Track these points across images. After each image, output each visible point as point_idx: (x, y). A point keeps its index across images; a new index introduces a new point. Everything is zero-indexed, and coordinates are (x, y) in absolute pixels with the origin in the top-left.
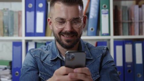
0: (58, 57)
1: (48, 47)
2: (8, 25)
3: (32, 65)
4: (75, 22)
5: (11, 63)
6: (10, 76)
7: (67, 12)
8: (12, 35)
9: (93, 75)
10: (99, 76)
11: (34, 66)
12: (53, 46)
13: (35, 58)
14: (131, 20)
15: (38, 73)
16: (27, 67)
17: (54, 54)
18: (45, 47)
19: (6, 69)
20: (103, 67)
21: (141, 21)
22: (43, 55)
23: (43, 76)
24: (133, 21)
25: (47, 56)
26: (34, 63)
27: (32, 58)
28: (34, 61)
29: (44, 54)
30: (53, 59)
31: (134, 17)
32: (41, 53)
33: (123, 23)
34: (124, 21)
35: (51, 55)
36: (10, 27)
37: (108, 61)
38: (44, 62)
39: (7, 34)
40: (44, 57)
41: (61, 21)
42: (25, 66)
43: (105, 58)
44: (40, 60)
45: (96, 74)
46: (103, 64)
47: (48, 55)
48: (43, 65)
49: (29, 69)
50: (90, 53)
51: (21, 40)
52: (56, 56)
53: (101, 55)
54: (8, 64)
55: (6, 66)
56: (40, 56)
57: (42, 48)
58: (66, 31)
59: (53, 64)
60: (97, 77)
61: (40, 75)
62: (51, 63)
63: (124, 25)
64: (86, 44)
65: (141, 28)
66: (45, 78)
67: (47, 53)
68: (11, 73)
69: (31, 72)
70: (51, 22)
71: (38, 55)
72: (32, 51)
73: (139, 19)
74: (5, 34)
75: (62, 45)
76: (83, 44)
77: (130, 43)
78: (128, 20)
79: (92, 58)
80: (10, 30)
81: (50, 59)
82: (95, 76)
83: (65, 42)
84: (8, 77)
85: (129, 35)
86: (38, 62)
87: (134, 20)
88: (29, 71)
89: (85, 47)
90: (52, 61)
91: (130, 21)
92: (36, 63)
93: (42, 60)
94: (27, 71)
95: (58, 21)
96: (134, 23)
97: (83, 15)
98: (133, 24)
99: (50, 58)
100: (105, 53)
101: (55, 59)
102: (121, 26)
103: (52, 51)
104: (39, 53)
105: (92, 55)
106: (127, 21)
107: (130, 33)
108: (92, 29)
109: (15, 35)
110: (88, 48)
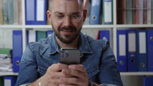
0: (58, 51)
1: (47, 41)
2: (7, 13)
3: (31, 59)
4: (74, 17)
5: (11, 52)
6: (11, 65)
7: (66, 7)
8: (12, 23)
9: (93, 70)
10: (98, 71)
11: (33, 61)
12: (52, 39)
13: (34, 52)
14: (135, 7)
15: (37, 68)
16: (26, 62)
17: (53, 48)
18: (44, 41)
19: (6, 58)
20: (103, 62)
21: (145, 9)
22: (42, 49)
23: (42, 71)
24: (137, 9)
25: (46, 50)
26: (33, 57)
27: (31, 52)
28: (33, 56)
29: (43, 47)
30: (52, 54)
31: (138, 5)
32: (40, 48)
33: (127, 11)
34: (128, 9)
35: (51, 48)
36: (9, 15)
37: (108, 56)
38: (43, 56)
39: (7, 22)
40: (43, 51)
41: (60, 16)
42: (23, 61)
43: (105, 53)
44: (39, 55)
45: (96, 69)
46: (103, 59)
47: (48, 48)
48: (42, 60)
49: (27, 64)
50: (91, 47)
51: (22, 28)
52: (55, 50)
53: (101, 49)
54: (9, 53)
55: (6, 55)
56: (39, 50)
57: (41, 42)
58: (65, 26)
59: (53, 58)
60: (97, 72)
61: (39, 70)
62: (50, 58)
63: (128, 12)
64: (86, 37)
65: (145, 16)
66: (44, 72)
67: (46, 46)
68: (12, 62)
69: (30, 66)
70: (50, 15)
71: (36, 49)
72: (31, 45)
73: (144, 7)
74: (5, 22)
75: (61, 40)
76: (83, 37)
77: (133, 32)
78: (132, 7)
79: (92, 52)
80: (10, 18)
81: (50, 54)
82: (94, 71)
83: (64, 37)
84: (9, 66)
85: (133, 23)
86: (37, 57)
87: (138, 7)
88: (27, 66)
89: (85, 41)
90: (51, 55)
91: (134, 9)
92: (35, 58)
93: (41, 54)
94: (26, 66)
95: (56, 15)
96: (138, 10)
97: (84, 8)
98: (137, 12)
99: (49, 52)
100: (105, 48)
101: (54, 53)
102: (125, 13)
103: (51, 44)
104: (38, 48)
105: (92, 49)
106: (131, 9)
107: (134, 22)
108: (94, 18)
109: (15, 24)
110: (89, 42)
